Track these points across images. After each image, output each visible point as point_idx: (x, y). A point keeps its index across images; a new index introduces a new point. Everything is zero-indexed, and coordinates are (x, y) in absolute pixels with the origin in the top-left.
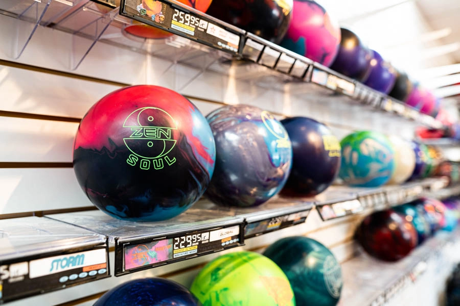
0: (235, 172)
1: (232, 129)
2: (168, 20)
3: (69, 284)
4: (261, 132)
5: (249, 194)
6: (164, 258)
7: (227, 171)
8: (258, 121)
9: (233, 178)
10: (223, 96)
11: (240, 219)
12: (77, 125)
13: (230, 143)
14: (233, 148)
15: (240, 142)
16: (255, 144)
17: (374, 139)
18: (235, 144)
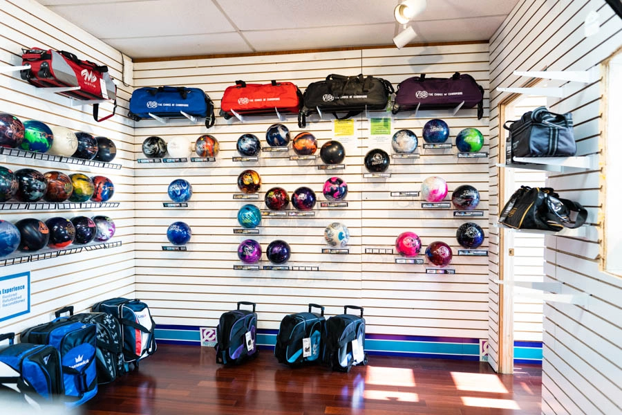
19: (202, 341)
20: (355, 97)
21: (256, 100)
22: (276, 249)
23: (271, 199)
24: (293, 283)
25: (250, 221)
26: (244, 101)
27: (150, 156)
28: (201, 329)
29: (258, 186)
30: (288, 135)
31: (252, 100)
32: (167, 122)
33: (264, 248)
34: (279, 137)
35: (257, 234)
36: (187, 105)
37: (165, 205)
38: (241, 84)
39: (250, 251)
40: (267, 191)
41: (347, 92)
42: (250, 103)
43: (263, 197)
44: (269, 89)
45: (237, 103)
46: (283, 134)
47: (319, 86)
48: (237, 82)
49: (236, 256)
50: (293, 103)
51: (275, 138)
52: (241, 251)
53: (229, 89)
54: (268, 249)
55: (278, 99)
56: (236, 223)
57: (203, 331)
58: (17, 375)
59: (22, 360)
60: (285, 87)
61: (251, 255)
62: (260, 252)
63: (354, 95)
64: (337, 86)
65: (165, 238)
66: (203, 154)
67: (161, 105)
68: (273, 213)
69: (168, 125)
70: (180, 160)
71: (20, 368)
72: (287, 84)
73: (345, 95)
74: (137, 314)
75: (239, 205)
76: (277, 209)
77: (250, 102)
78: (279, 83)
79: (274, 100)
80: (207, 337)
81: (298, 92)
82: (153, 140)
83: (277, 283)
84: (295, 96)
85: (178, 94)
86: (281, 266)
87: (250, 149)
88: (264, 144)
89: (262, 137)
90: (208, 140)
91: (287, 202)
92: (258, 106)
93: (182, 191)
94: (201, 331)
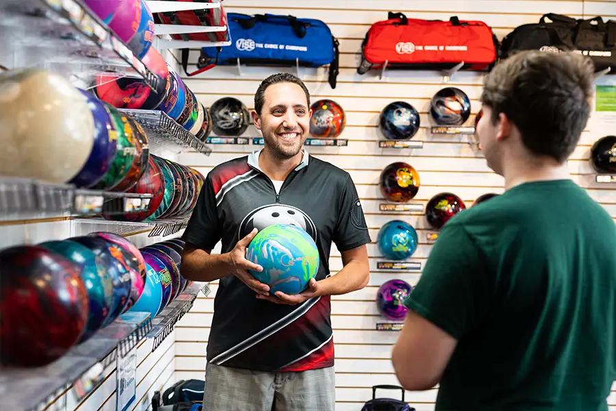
21: (427, 48)
23: (437, 212)
25: (404, 249)
26: (406, 49)
27: (224, 132)
29: (415, 190)
31: (420, 48)
35: (415, 270)
36: (305, 49)
38: (397, 19)
40: (431, 198)
41: (581, 45)
43: (424, 208)
44: (449, 31)
45: (395, 50)
47: (535, 33)
48: (391, 15)
49: (374, 308)
50: (488, 56)
52: (386, 298)
53: (376, 27)
55: (464, 48)
60: (475, 28)
66: (323, 132)
67: (261, 46)
72: (477, 24)
77: (416, 51)
78: (466, 23)
79: (457, 49)
81: (493, 38)
82: (232, 104)
84: (491, 45)
85: (289, 28)
87: (406, 128)
88: (426, 119)
89: (423, 108)
90: (334, 109)
92: (431, 59)
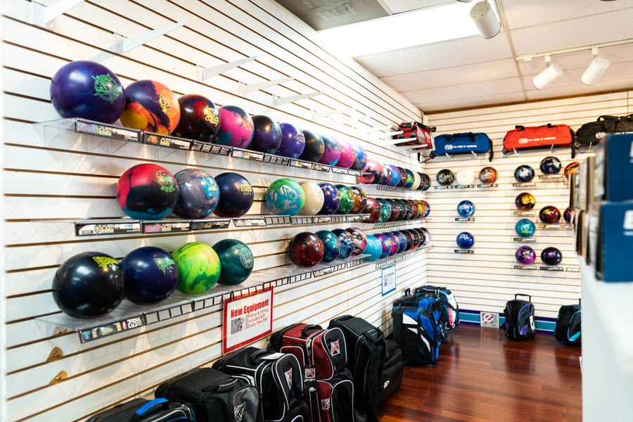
0: (190, 201)
1: (188, 181)
2: (159, 141)
3: (129, 233)
4: (203, 183)
5: (197, 212)
6: (158, 231)
7: (186, 201)
8: (201, 178)
9: (189, 205)
10: (186, 160)
11: (190, 221)
12: (118, 179)
13: (187, 187)
14: (188, 190)
15: (191, 187)
16: (198, 189)
17: (289, 185)
18: (189, 188)
19: (482, 323)
20: (627, 133)
21: (535, 140)
22: (550, 254)
23: (545, 215)
24: (562, 281)
25: (528, 232)
26: (524, 141)
27: (442, 184)
28: (481, 313)
29: (533, 205)
30: (560, 165)
31: (531, 140)
32: (452, 157)
33: (539, 253)
34: (553, 167)
35: (533, 242)
36: (475, 146)
37: (456, 220)
38: (520, 128)
39: (527, 254)
40: (541, 208)
41: (620, 129)
42: (529, 142)
43: (538, 213)
44: (546, 130)
46: (556, 164)
47: (593, 127)
48: (517, 127)
49: (514, 259)
50: (568, 140)
51: (548, 168)
52: (519, 254)
53: (510, 133)
54: (542, 254)
55: (554, 138)
56: (514, 233)
57: (483, 314)
58: (416, 323)
59: (420, 315)
60: (560, 128)
61: (529, 258)
62: (534, 256)
63: (625, 131)
64: (610, 126)
65: (455, 244)
66: (486, 181)
68: (548, 226)
69: (452, 159)
70: (469, 186)
71: (418, 320)
72: (561, 126)
73: (618, 132)
74: (448, 296)
75: (517, 220)
76: (550, 223)
78: (555, 126)
79: (550, 139)
80: (486, 320)
81: (572, 132)
82: (446, 172)
83: (548, 281)
84: (570, 135)
85: (468, 138)
86: (555, 267)
87: (527, 177)
88: (538, 172)
89: (536, 167)
90: (491, 171)
91: (559, 216)
92: (537, 145)
93: (470, 210)
94: (481, 315)
